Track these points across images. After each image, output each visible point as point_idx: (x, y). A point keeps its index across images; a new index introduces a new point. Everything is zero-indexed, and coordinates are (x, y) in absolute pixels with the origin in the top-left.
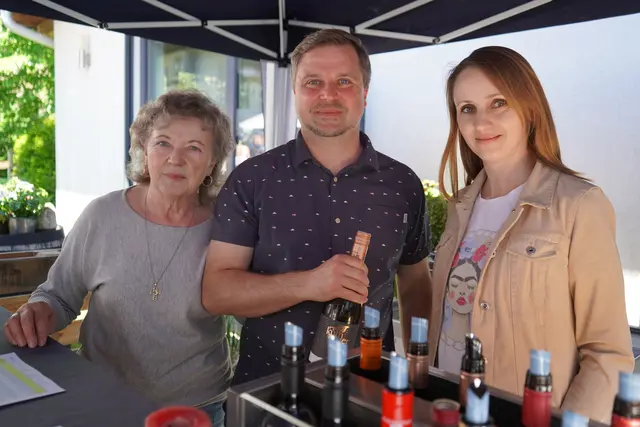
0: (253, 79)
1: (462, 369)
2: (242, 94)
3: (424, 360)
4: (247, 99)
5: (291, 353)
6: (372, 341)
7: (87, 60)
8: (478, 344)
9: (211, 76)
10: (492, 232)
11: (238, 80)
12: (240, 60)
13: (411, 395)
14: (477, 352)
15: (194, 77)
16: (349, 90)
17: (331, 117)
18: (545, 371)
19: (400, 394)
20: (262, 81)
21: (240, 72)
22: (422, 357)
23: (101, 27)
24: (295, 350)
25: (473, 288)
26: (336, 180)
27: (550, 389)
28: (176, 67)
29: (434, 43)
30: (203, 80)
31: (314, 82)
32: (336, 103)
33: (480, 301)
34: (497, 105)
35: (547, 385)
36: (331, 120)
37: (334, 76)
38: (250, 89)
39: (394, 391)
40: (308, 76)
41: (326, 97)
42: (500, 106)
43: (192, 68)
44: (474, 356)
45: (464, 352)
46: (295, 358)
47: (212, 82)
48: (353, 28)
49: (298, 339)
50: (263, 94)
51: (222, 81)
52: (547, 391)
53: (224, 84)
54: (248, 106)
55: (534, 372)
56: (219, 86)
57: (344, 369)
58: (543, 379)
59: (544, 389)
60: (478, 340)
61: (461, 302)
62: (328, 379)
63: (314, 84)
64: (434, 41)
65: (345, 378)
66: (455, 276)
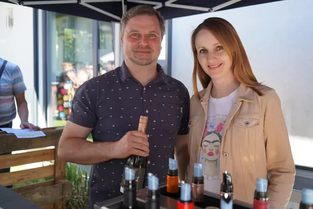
0: (108, 32)
1: (221, 190)
2: (102, 41)
3: (201, 186)
4: (104, 44)
5: (129, 184)
6: (173, 177)
7: (11, 22)
8: (229, 176)
9: (83, 31)
10: (224, 116)
11: (99, 32)
12: (100, 22)
13: (192, 204)
14: (229, 181)
15: (74, 31)
16: (154, 40)
17: (145, 54)
18: (264, 189)
19: (186, 203)
20: (113, 33)
21: (100, 28)
22: (200, 185)
23: (20, 4)
24: (130, 182)
25: (218, 146)
26: (145, 89)
27: (267, 199)
28: (63, 25)
29: (209, 11)
30: (79, 33)
31: (135, 35)
32: (148, 47)
33: (223, 153)
34: (218, 49)
35: (265, 197)
36: (145, 56)
37: (147, 32)
38: (106, 38)
39: (183, 202)
40: (132, 31)
41: (142, 43)
42: (220, 49)
43: (72, 26)
44: (227, 183)
45: (222, 181)
46: (130, 187)
47: (84, 34)
48: (163, 3)
49: (132, 176)
50: (113, 41)
51: (90, 33)
52: (266, 200)
53: (91, 35)
54: (105, 48)
55: (258, 190)
56: (88, 36)
57: (157, 191)
58: (263, 194)
59: (264, 199)
60: (229, 175)
61: (211, 154)
62: (148, 197)
63: (135, 36)
64: (209, 10)
65: (157, 196)
66: (205, 141)
